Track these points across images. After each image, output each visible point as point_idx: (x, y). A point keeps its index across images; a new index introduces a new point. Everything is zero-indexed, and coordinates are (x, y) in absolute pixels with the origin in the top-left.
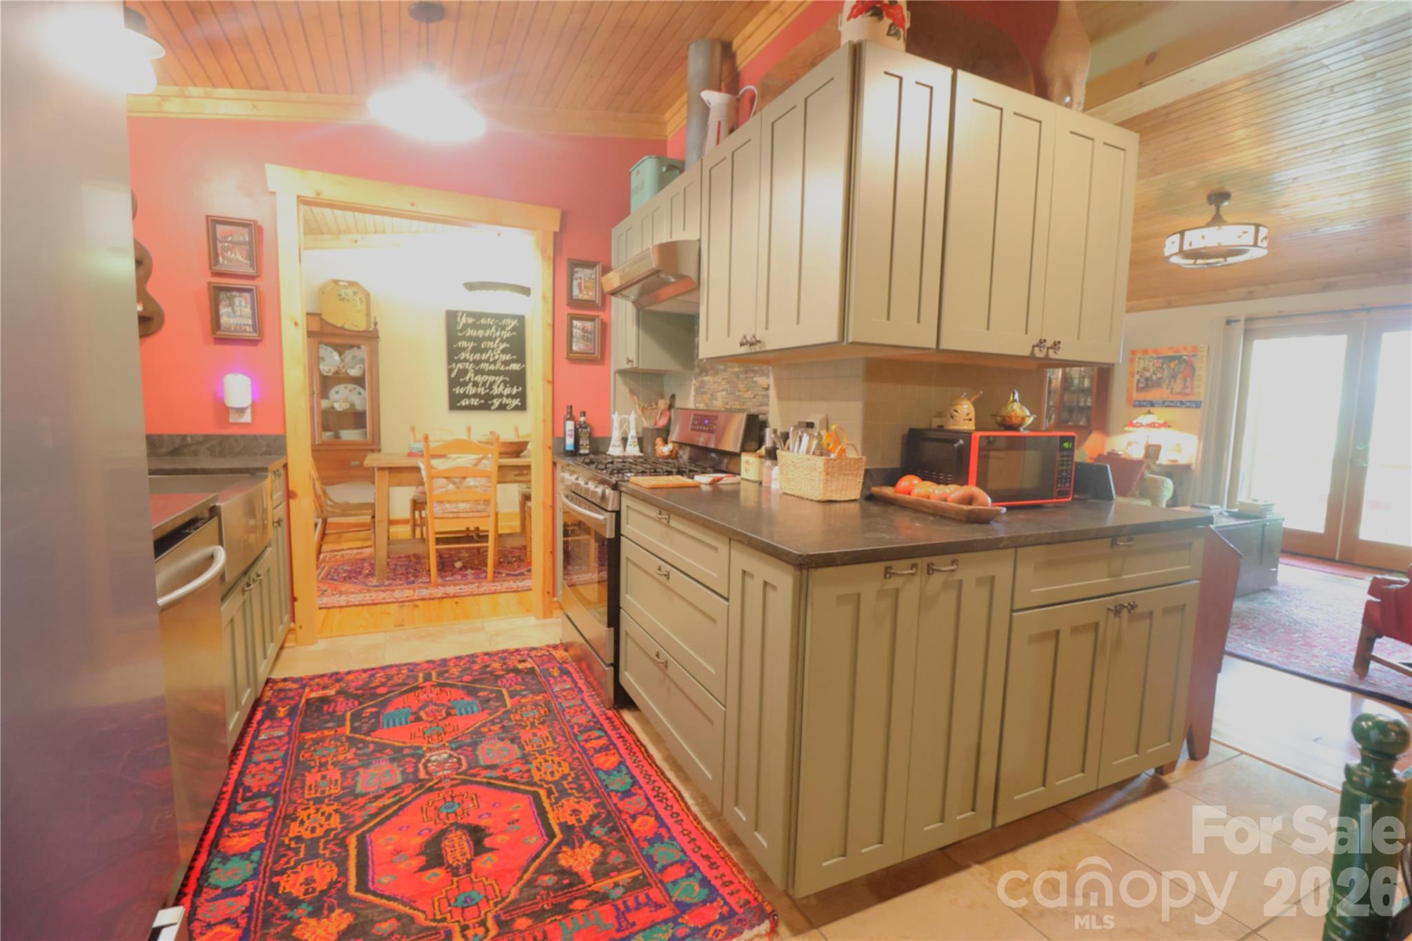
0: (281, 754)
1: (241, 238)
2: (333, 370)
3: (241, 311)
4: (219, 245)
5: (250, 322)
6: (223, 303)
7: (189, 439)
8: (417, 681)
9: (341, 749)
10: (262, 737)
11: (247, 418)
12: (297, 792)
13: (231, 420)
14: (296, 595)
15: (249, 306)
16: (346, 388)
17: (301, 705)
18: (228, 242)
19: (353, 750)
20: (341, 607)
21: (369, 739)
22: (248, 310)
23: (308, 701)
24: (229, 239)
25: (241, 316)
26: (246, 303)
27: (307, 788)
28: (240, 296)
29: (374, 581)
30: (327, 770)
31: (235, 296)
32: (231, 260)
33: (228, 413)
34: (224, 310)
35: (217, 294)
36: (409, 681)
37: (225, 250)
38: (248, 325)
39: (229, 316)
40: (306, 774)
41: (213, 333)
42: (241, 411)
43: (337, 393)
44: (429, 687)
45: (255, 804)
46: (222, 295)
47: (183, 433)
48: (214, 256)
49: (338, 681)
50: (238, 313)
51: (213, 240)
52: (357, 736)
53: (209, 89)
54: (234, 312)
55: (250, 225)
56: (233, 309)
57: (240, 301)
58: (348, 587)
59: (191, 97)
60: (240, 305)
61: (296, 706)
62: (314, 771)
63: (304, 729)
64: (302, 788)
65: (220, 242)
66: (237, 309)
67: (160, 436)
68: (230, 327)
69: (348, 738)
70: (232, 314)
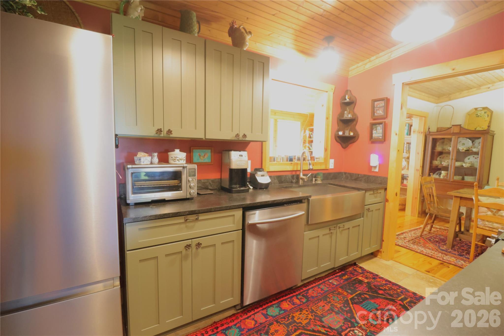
0: (327, 289)
1: (382, 105)
2: (465, 149)
3: (379, 131)
4: (375, 109)
5: (381, 135)
6: (374, 129)
7: (360, 176)
8: (398, 298)
9: (340, 301)
10: (330, 281)
11: (377, 170)
12: (313, 304)
13: (372, 170)
14: (384, 239)
15: (381, 129)
16: (474, 157)
17: (352, 279)
18: (378, 107)
19: (342, 305)
20: (417, 252)
21: (351, 305)
22: (381, 131)
23: (357, 278)
24: (378, 106)
25: (379, 133)
26: (381, 128)
27: (316, 305)
28: (379, 126)
29: (445, 248)
30: (328, 305)
31: (378, 126)
32: (378, 114)
33: (372, 168)
34: (374, 132)
35: (373, 126)
36: (395, 296)
37: (377, 111)
38: (381, 136)
39: (375, 134)
40: (322, 301)
41: (370, 140)
42: (375, 167)
43: (469, 159)
44: (398, 303)
45: (302, 298)
46: (374, 126)
47: (358, 173)
48: (373, 112)
49: (374, 278)
50: (378, 132)
51: (373, 107)
52: (350, 301)
53: (377, 55)
54: (377, 132)
55: (384, 99)
56: (377, 131)
57: (379, 128)
58: (431, 246)
59: (373, 60)
60: (379, 129)
61: (351, 278)
62: (325, 302)
63: (341, 287)
64: (316, 304)
65: (376, 108)
66: (378, 131)
67: (353, 174)
68: (375, 138)
69: (347, 300)
70: (376, 133)
